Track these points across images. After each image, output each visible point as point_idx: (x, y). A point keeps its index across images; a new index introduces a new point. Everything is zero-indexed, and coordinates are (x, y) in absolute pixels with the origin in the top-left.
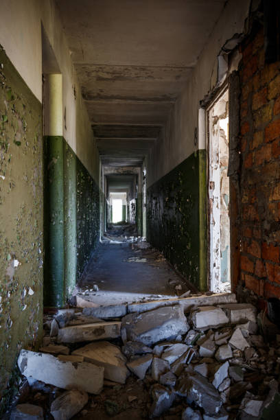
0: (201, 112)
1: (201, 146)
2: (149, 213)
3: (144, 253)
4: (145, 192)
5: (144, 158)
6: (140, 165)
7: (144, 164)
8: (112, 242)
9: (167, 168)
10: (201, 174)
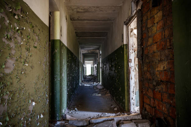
0: (125, 27)
1: (125, 43)
2: (103, 72)
3: (100, 91)
4: (101, 61)
5: (100, 46)
6: (98, 49)
7: (100, 49)
8: (85, 85)
9: (110, 52)
10: (125, 56)
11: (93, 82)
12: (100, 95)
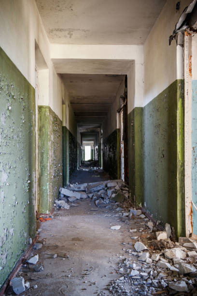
0: (118, 114)
1: (118, 127)
4: (102, 142)
5: (101, 124)
6: (99, 127)
7: (102, 127)
10: (118, 138)
11: (93, 167)
12: (99, 176)
